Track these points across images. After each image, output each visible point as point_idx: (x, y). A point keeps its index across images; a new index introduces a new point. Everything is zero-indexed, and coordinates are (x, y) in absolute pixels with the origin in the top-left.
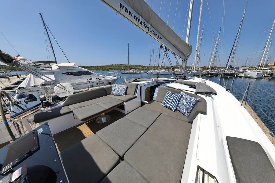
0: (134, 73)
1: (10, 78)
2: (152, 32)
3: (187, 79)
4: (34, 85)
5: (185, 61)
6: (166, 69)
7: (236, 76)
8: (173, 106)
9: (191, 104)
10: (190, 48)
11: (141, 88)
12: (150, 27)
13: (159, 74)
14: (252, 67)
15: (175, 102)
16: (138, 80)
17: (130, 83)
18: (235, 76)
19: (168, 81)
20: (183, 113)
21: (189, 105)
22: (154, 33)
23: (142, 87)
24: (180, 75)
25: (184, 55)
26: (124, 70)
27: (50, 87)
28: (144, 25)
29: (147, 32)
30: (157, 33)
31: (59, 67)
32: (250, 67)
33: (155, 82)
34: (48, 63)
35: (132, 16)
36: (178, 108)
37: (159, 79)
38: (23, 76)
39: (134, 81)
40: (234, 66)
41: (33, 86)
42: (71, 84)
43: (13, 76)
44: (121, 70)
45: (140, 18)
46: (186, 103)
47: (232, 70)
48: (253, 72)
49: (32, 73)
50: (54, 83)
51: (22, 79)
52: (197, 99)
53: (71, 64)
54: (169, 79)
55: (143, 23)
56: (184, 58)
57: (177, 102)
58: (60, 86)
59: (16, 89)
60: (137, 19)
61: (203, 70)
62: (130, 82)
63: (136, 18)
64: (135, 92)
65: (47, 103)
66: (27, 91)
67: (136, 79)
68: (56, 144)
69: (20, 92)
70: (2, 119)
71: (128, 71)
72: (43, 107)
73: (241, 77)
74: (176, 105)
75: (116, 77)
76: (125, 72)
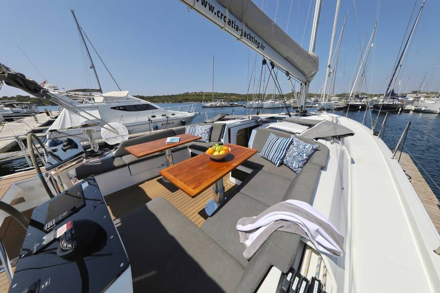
0: (222, 107)
1: (38, 116)
2: (249, 37)
3: (307, 116)
4: (70, 126)
5: (306, 84)
6: (276, 98)
7: (402, 109)
8: (277, 158)
9: (305, 155)
10: (315, 62)
11: (229, 130)
12: (245, 29)
13: (262, 108)
14: (432, 93)
15: (280, 152)
16: (227, 117)
17: (213, 122)
18: (400, 109)
19: (273, 120)
20: (292, 168)
21: (301, 155)
22: (251, 38)
23: (232, 129)
24: (296, 110)
25: (305, 75)
26: (207, 101)
27: (94, 128)
28: (233, 26)
29: (239, 37)
30: (257, 38)
31: (106, 98)
32: (427, 94)
33: (253, 121)
34: (89, 91)
35: (214, 12)
36: (284, 160)
37: (259, 115)
38: (54, 113)
39: (220, 120)
40: (398, 92)
41: (69, 128)
42: (124, 124)
43: (41, 113)
44: (201, 102)
45: (227, 14)
46: (297, 153)
47: (394, 98)
48: (433, 102)
49: (68, 108)
50: (100, 123)
51: (53, 117)
52: (314, 147)
53: (124, 94)
54: (276, 115)
55: (233, 23)
56: (305, 80)
57: (283, 151)
58: (109, 127)
59: (47, 132)
60: (223, 17)
61: (340, 100)
62: (214, 120)
63: (220, 15)
64: (221, 136)
65: (93, 151)
66: (62, 135)
67: (224, 117)
68: (108, 208)
69: (52, 137)
70: (36, 172)
71: (213, 103)
72: (87, 157)
73: (408, 111)
74: (282, 156)
75: (193, 113)
76: (208, 104)
